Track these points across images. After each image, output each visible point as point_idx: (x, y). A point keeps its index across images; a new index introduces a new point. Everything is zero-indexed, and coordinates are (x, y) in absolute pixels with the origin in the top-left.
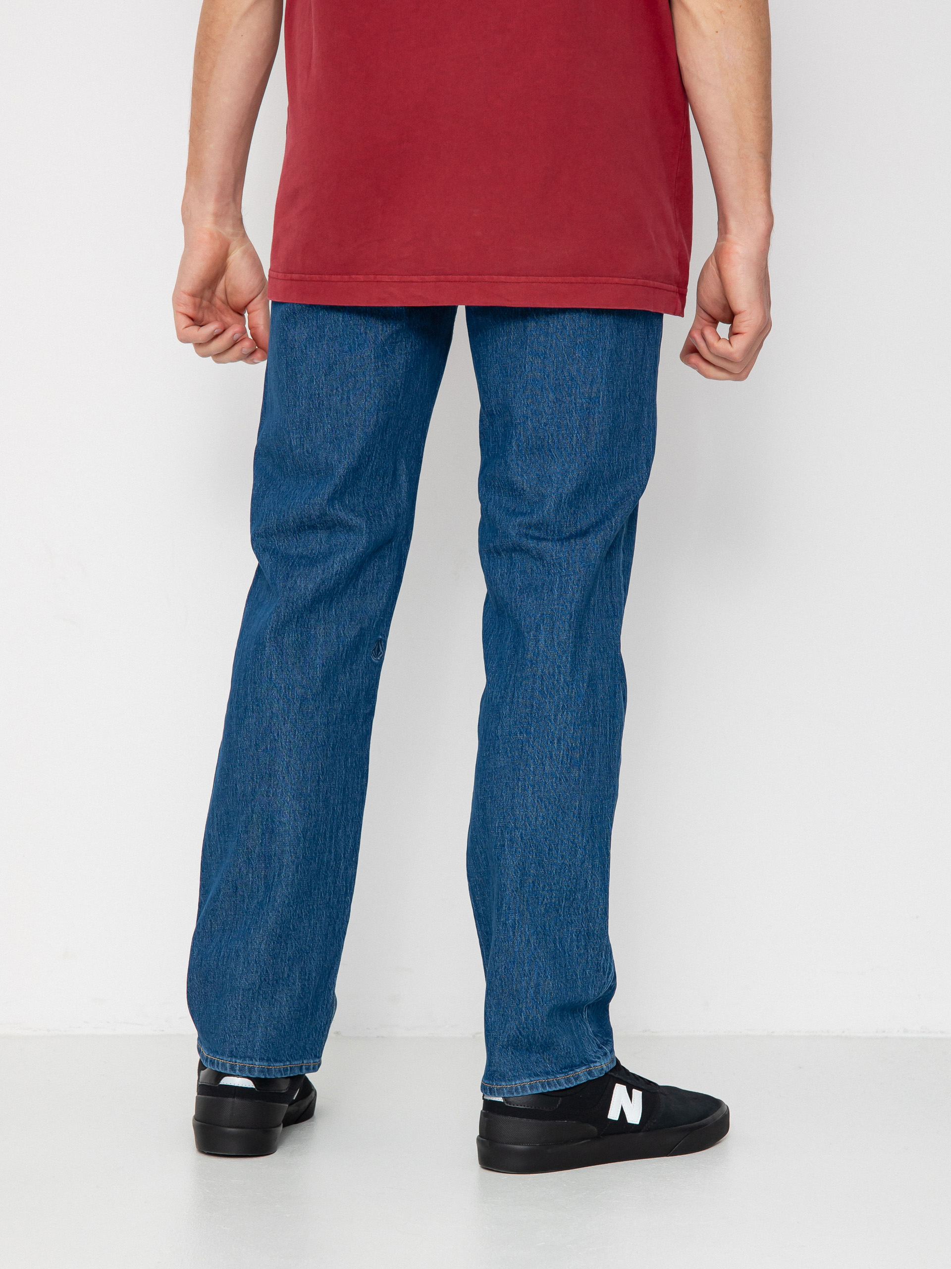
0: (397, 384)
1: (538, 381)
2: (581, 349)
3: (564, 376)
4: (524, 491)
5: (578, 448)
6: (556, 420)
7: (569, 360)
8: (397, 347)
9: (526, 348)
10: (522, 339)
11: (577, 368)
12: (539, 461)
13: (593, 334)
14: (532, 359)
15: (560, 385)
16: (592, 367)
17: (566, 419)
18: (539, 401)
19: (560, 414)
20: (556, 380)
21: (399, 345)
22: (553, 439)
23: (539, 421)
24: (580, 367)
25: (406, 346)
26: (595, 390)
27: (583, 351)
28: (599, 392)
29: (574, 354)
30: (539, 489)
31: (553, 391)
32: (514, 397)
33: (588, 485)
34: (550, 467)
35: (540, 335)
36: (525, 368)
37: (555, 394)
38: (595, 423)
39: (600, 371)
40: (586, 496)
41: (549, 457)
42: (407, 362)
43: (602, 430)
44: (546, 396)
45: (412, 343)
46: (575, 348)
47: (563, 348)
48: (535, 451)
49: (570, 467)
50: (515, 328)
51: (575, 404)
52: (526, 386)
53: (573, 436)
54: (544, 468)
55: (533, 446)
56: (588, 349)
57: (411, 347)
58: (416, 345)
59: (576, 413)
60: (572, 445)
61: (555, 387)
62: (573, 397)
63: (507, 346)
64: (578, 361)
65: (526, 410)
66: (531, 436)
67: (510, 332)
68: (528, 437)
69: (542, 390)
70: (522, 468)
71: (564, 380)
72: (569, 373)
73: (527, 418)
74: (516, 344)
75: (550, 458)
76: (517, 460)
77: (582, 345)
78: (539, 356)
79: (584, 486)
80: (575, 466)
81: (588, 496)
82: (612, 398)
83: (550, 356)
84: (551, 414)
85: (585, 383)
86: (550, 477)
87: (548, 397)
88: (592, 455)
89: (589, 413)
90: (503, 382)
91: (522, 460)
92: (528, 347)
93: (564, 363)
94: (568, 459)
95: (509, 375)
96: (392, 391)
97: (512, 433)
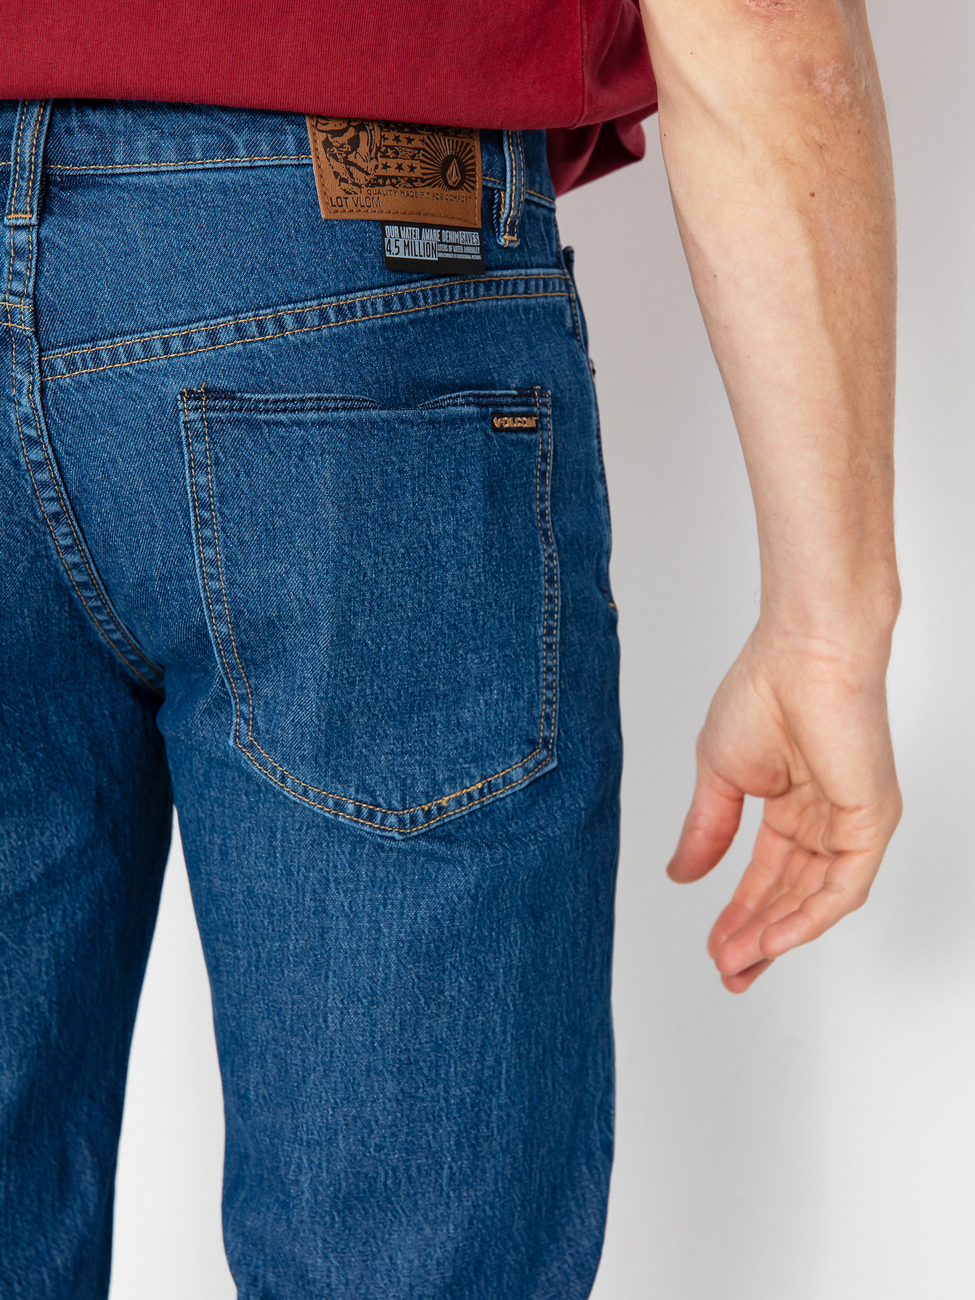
0: (38, 1005)
1: (359, 1054)
2: (456, 980)
3: (420, 1044)
4: (331, 1290)
5: (454, 1191)
6: (402, 1138)
7: (429, 1008)
8: (29, 928)
9: (327, 977)
10: (315, 955)
11: (449, 1023)
12: (364, 1223)
13: (483, 944)
14: (343, 1003)
15: (411, 1063)
16: (484, 1015)
17: (427, 1134)
18: (362, 1097)
19: (412, 1125)
20: (401, 1052)
21: (34, 922)
22: (396, 1177)
23: (363, 1142)
24: (454, 1021)
25: (50, 921)
26: (490, 1060)
27: (460, 983)
28: (500, 1064)
29: (442, 992)
30: (368, 1289)
31: (395, 1077)
32: (305, 1082)
33: (480, 1262)
34: (390, 1235)
35: (359, 952)
36: (325, 1021)
37: (399, 1083)
38: (493, 1131)
39: (501, 1018)
40: (478, 1286)
41: (386, 1215)
42: (57, 955)
43: (508, 1142)
44: (379, 1087)
45: (64, 911)
46: (443, 980)
47: (414, 982)
48: (355, 1202)
49: (435, 1234)
50: (300, 927)
51: (446, 1100)
52: (331, 1061)
53: (442, 1168)
54: (375, 1238)
55: (350, 1193)
56: (473, 976)
57: (63, 921)
58: (74, 913)
59: (448, 1119)
60: (441, 1185)
61: (398, 1068)
62: (441, 1086)
63: (281, 962)
64: (451, 1007)
65: (332, 1116)
66: (346, 1172)
67: (288, 934)
68: (338, 1176)
69: (369, 1076)
70: (325, 1241)
71: (418, 1050)
72: (431, 1036)
73: (336, 1134)
74: (302, 963)
75: (391, 1217)
76: (313, 1223)
77: (457, 970)
78: (359, 1000)
79: (471, 1269)
80: (448, 1230)
81: (483, 1283)
82: (528, 1067)
83: (385, 1000)
84: (390, 1127)
85: (467, 1053)
86: (391, 1258)
87: (382, 1090)
88: (485, 1202)
89: (478, 1113)
90: (276, 1041)
91: (325, 1224)
92: (331, 974)
93: (418, 1014)
94: (431, 1216)
95: (288, 1028)
96: (29, 1024)
97: (300, 1158)
